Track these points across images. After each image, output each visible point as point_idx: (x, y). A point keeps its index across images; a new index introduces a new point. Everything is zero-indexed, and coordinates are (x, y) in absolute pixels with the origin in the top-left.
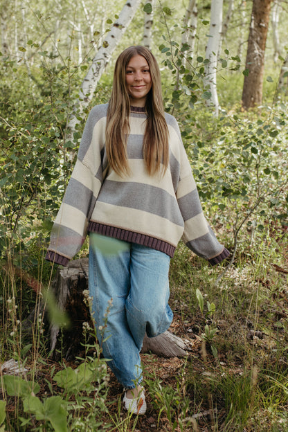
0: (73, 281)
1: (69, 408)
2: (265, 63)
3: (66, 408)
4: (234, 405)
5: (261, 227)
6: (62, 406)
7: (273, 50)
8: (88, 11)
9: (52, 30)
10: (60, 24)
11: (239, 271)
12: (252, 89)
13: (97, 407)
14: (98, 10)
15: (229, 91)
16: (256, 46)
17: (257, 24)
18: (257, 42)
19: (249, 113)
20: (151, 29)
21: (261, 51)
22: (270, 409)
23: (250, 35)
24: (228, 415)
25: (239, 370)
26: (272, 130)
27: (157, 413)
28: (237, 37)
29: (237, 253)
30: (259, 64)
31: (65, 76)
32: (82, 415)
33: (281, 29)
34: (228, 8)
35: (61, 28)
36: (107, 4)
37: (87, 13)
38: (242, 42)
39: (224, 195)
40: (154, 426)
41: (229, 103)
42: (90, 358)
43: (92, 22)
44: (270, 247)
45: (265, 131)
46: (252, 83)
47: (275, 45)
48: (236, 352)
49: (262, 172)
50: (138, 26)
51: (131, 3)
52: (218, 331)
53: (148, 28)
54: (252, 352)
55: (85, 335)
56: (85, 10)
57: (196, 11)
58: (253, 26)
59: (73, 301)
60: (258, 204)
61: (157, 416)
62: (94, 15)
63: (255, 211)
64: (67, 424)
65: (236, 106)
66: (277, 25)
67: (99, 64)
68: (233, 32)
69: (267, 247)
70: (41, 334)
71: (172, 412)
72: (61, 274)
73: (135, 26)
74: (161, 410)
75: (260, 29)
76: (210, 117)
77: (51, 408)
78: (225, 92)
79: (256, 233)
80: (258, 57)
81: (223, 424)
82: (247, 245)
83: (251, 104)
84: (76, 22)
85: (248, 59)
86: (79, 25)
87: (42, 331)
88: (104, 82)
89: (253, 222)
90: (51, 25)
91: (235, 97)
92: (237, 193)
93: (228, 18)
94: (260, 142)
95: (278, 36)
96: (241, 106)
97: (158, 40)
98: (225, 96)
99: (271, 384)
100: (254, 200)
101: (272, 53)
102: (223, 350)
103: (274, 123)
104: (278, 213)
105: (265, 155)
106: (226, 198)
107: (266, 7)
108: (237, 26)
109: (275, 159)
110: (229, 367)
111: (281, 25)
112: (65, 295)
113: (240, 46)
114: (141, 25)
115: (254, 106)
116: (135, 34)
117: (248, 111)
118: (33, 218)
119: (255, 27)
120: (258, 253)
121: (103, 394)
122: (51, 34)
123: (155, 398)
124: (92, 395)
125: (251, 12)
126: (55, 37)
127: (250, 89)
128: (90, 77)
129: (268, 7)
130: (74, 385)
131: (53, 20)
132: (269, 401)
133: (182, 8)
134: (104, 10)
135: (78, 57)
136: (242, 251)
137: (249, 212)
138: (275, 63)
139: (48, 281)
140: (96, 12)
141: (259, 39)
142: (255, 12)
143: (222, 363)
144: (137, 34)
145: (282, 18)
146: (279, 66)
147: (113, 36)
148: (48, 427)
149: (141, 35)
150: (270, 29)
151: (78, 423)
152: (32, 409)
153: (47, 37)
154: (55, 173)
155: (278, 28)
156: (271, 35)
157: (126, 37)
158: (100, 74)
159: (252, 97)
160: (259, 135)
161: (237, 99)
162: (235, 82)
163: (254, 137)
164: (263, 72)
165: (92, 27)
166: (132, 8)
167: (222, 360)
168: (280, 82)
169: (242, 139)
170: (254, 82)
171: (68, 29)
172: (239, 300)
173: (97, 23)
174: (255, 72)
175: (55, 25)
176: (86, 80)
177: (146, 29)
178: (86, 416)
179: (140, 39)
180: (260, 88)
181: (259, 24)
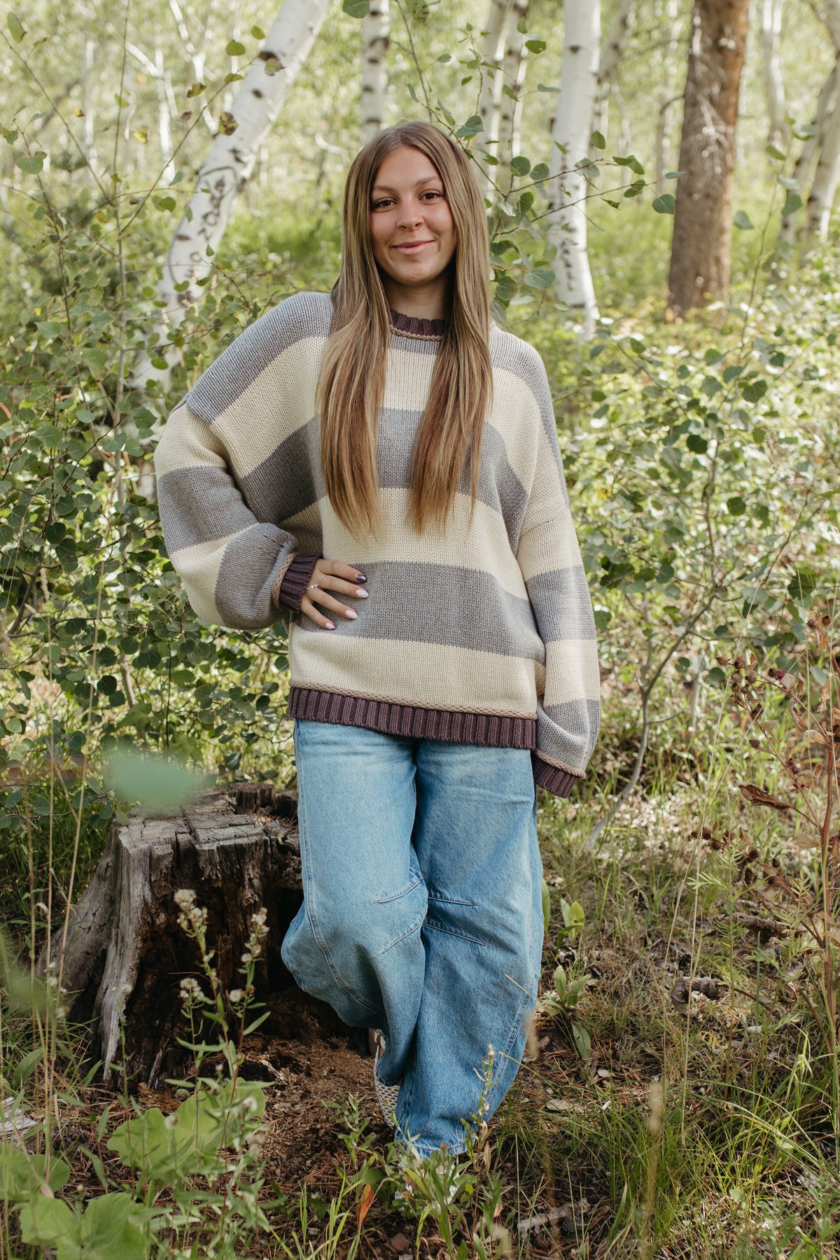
0: (160, 858)
1: (157, 1225)
3: (148, 1226)
4: (633, 1187)
5: (719, 673)
6: (133, 1220)
7: (766, 122)
8: (183, 10)
9: (75, 74)
10: (95, 59)
11: (658, 805)
13: (236, 1217)
14: (215, 4)
15: (630, 257)
16: (707, 112)
17: (709, 42)
18: (711, 100)
19: (690, 327)
20: (385, 64)
21: (722, 128)
22: (735, 1194)
23: (691, 78)
24: (618, 1218)
25: (652, 1089)
26: (749, 378)
27: (414, 1221)
28: (654, 84)
30: (718, 170)
31: (105, 227)
32: (197, 1242)
33: (789, 55)
35: (99, 66)
37: (179, 15)
38: (669, 98)
39: (605, 582)
40: (408, 1257)
41: (629, 296)
42: (209, 1081)
43: (198, 46)
46: (697, 229)
47: (771, 108)
48: (643, 1040)
49: (724, 507)
50: (342, 54)
52: (593, 982)
53: (374, 61)
55: (189, 1016)
56: (175, 6)
57: (523, 1)
58: (697, 48)
59: (162, 917)
60: (706, 608)
61: (415, 1230)
62: (204, 20)
63: (699, 628)
65: (647, 307)
66: (776, 42)
67: (220, 184)
68: (642, 70)
69: (740, 731)
71: (454, 1217)
72: (124, 839)
73: (335, 55)
74: (425, 1214)
75: (718, 57)
76: (568, 343)
77: (102, 1228)
79: (706, 692)
80: (713, 148)
81: (605, 1241)
82: (680, 728)
83: (693, 298)
84: (150, 47)
85: (687, 157)
86: (159, 57)
87: (60, 1011)
88: (245, 241)
89: (693, 660)
90: (68, 58)
91: (648, 276)
92: (647, 575)
93: (624, 23)
94: (713, 416)
95: (778, 76)
96: (663, 304)
98: (620, 274)
101: (763, 132)
104: (772, 628)
105: (732, 456)
108: (653, 48)
110: (624, 1081)
111: (787, 43)
112: (136, 902)
113: (662, 113)
115: (704, 303)
116: (334, 80)
117: (686, 320)
118: (28, 677)
119: (705, 50)
120: (713, 750)
122: (69, 88)
124: (220, 1188)
126: (83, 97)
127: (691, 251)
128: (191, 227)
130: (163, 1162)
131: (73, 40)
132: (733, 1170)
134: (233, 6)
135: (162, 161)
136: (667, 746)
137: (680, 631)
140: (210, 12)
141: (716, 89)
142: (702, 3)
143: (603, 1073)
144: (343, 82)
145: (792, 21)
147: (258, 94)
149: (355, 86)
150: (752, 53)
152: (47, 1233)
153: (59, 100)
154: (89, 533)
155: (780, 53)
156: (755, 75)
157: (309, 94)
158: (224, 217)
159: (698, 274)
161: (655, 283)
163: (694, 403)
164: (732, 194)
165: (198, 62)
167: (602, 1063)
168: (785, 226)
169: (659, 409)
170: (703, 225)
171: (122, 69)
172: (655, 891)
174: (707, 196)
175: (82, 57)
176: (182, 238)
177: (368, 66)
178: (207, 1243)
179: (352, 96)
180: (722, 245)
181: (716, 41)
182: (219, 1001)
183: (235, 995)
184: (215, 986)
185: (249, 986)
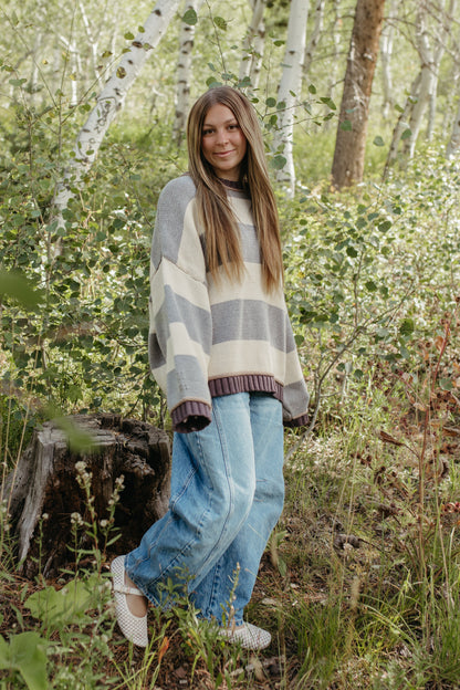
0: (60, 450)
1: (50, 652)
2: (369, 117)
3: (45, 651)
4: (312, 650)
5: (359, 373)
6: (39, 646)
7: (382, 98)
8: (89, 21)
9: (30, 48)
10: (42, 41)
11: (321, 443)
12: (348, 157)
13: (95, 650)
14: (106, 19)
15: (311, 159)
16: (356, 89)
17: (359, 54)
18: (358, 83)
19: (344, 195)
20: (191, 54)
21: (364, 97)
22: (368, 658)
23: (349, 72)
24: (303, 666)
25: (320, 596)
26: (380, 220)
27: (190, 662)
28: (327, 74)
29: (320, 414)
30: (361, 118)
31: (53, 120)
32: (71, 664)
33: (396, 65)
34: (313, 29)
35: (44, 45)
36: (120, 11)
37: (87, 24)
38: (334, 83)
39: (302, 320)
40: (185, 682)
41: (311, 178)
42: (84, 570)
43: (95, 38)
44: (370, 406)
45: (369, 223)
46: (348, 147)
47: (385, 90)
48: (315, 568)
49: (363, 287)
50: (169, 48)
51: (161, 9)
52: (287, 535)
53: (185, 53)
54: (343, 569)
55: (75, 534)
56: (85, 18)
57: (263, 29)
58: (352, 57)
59: (58, 482)
60: (355, 338)
61: (191, 666)
62: (99, 26)
63: (350, 348)
64: (46, 676)
65: (322, 184)
66: (389, 58)
67: (108, 105)
68: (320, 66)
69: (367, 405)
70: (6, 533)
71: (215, 660)
72: (40, 438)
73: (165, 48)
74: (197, 657)
75: (363, 62)
76: (280, 199)
77: (21, 650)
78: (305, 161)
79: (350, 383)
80: (359, 107)
81: (295, 680)
82: (335, 402)
83: (346, 181)
84: (70, 38)
85: (344, 110)
86: (75, 43)
87: (7, 528)
89: (347, 365)
90: (28, 40)
91: (319, 169)
92: (323, 319)
93: (313, 43)
94: (361, 239)
95: (390, 75)
96: (329, 183)
97: (201, 73)
98: (305, 167)
99: (370, 618)
100: (348, 330)
101: (380, 103)
102: (296, 564)
103: (383, 211)
105: (368, 261)
106: (304, 326)
107: (374, 28)
108: (326, 57)
109: (383, 269)
110: (305, 591)
111: (395, 60)
112: (45, 473)
113: (329, 90)
114: (174, 47)
115: (351, 184)
116: (163, 61)
117: (341, 192)
119: (356, 59)
120: (353, 414)
121: (107, 628)
122: (27, 55)
123: (188, 638)
124: (88, 631)
125: (349, 35)
126: (34, 60)
127: (344, 158)
128: (91, 125)
129: (379, 29)
130: (59, 615)
131: (32, 31)
132: (366, 644)
133: (240, 23)
134: (114, 21)
135: (71, 94)
136: (328, 411)
137: (340, 349)
138: (384, 118)
139: (17, 450)
140: (103, 23)
141: (361, 78)
142: (356, 35)
143: (293, 586)
144: (167, 63)
145: (399, 48)
146: (390, 122)
147: (130, 62)
148: (16, 680)
149: (173, 64)
150: (379, 64)
151: (64, 674)
153: (21, 60)
154: (34, 274)
155: (391, 64)
156: (379, 73)
157: (150, 67)
158: (108, 122)
159: (347, 169)
160: (359, 228)
161: (324, 172)
162: (321, 145)
163: (351, 231)
164: (366, 131)
165: (95, 47)
166: (163, 18)
167: (294, 580)
168: (392, 149)
169: (333, 233)
170: (351, 145)
171: (56, 48)
172: (322, 488)
173: (103, 41)
174: (355, 131)
175: (35, 40)
176: (86, 131)
177: (182, 55)
178: (77, 665)
179: (172, 69)
180: (361, 156)
181: (362, 55)
182: (95, 526)
183: (104, 523)
184: (93, 516)
185: (112, 518)
